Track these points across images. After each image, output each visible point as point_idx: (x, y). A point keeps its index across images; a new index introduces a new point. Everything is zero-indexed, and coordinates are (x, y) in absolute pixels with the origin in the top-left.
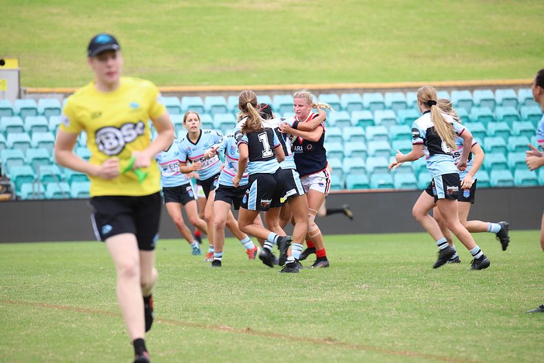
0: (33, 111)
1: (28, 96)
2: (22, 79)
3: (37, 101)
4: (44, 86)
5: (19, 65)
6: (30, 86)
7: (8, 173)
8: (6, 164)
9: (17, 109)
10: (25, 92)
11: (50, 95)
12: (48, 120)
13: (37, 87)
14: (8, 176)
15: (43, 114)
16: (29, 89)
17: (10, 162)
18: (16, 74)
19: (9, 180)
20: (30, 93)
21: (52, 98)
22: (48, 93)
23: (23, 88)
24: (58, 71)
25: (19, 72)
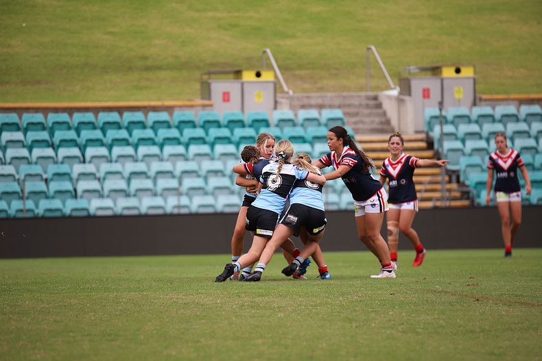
0: (491, 118)
1: (483, 103)
2: (477, 87)
3: (494, 108)
4: (498, 93)
5: (475, 73)
6: (485, 93)
7: (467, 179)
8: (465, 171)
9: (474, 116)
10: (481, 99)
11: (505, 102)
12: (505, 127)
13: (491, 94)
14: (467, 183)
15: (500, 121)
16: (484, 97)
17: (469, 169)
18: (471, 82)
19: (467, 186)
20: (485, 100)
21: (508, 105)
22: (503, 100)
23: (478, 95)
24: (511, 77)
25: (475, 80)
